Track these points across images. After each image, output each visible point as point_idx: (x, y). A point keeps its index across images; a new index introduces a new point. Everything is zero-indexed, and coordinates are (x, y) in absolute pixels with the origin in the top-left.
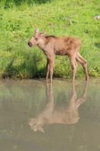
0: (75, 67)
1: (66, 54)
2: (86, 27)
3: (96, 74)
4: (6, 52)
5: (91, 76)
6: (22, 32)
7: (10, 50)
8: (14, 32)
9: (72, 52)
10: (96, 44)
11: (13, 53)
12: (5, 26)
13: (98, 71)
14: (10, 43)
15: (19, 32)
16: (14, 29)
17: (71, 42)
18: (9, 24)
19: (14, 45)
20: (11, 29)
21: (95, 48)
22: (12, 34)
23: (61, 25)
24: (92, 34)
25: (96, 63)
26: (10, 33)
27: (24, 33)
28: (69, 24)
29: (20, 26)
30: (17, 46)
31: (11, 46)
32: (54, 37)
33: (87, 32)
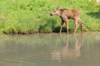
0: (77, 26)
1: (73, 19)
2: (81, 5)
3: (87, 30)
4: (37, 19)
5: (85, 31)
6: (46, 8)
7: (39, 17)
8: (41, 8)
9: (76, 17)
10: (87, 14)
11: (41, 19)
12: (36, 5)
13: (88, 28)
14: (39, 14)
15: (44, 8)
16: (41, 6)
17: (75, 12)
18: (39, 4)
19: (41, 15)
20: (40, 6)
21: (86, 16)
22: (40, 9)
23: (67, 4)
24: (84, 8)
25: (87, 23)
26: (39, 8)
27: (47, 8)
28: (72, 3)
29: (45, 5)
30: (43, 15)
31: (40, 16)
32: (66, 9)
33: (82, 7)
